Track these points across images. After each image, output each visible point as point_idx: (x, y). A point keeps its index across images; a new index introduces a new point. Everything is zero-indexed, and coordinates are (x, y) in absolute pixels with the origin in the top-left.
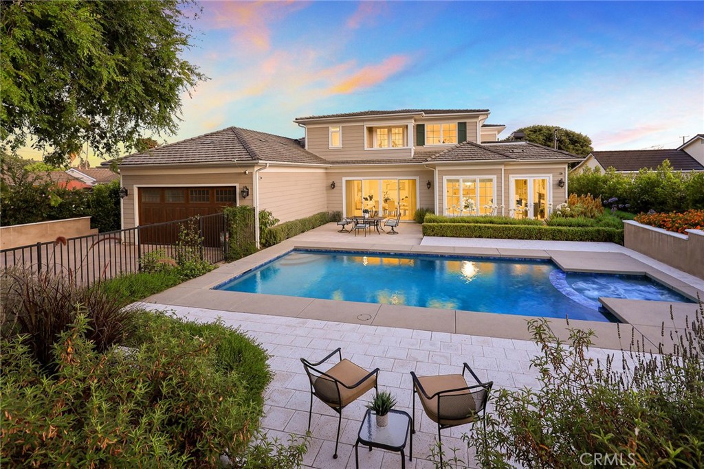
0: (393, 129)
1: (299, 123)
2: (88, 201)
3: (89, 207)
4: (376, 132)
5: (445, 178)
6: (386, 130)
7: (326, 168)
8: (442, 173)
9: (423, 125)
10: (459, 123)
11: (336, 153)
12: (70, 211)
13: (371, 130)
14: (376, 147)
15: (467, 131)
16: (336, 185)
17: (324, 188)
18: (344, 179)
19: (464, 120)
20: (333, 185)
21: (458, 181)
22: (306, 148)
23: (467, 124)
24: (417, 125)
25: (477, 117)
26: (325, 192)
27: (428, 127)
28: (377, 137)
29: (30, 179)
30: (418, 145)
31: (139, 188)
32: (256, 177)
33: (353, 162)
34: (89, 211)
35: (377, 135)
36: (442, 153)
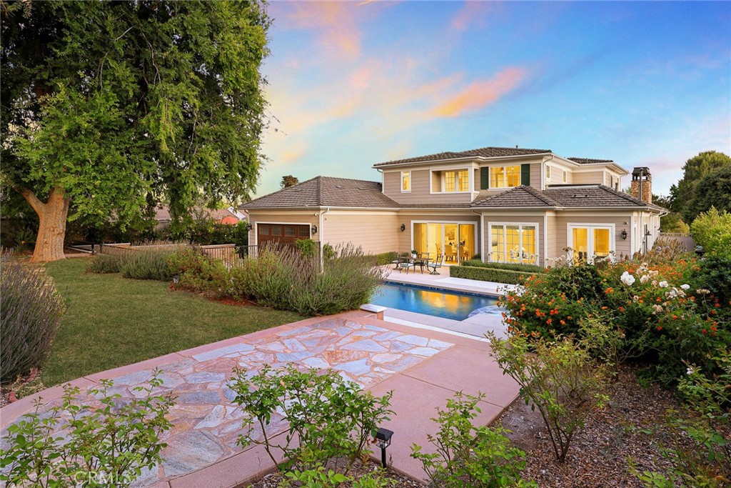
0: (459, 173)
1: (378, 168)
2: (234, 233)
3: (234, 237)
4: (445, 175)
5: (490, 224)
6: (454, 173)
7: (398, 212)
8: (488, 219)
9: (488, 168)
10: (522, 165)
11: (406, 197)
12: (224, 239)
13: (439, 174)
14: (444, 191)
15: (531, 174)
16: (406, 227)
17: (396, 230)
18: (413, 222)
19: (528, 160)
20: (403, 228)
21: (502, 227)
22: (383, 192)
23: (531, 166)
24: (482, 168)
25: (541, 158)
26: (396, 233)
27: (493, 169)
28: (445, 181)
29: (204, 216)
30: (482, 189)
31: (258, 224)
32: (322, 218)
33: (419, 206)
34: (234, 240)
35: (445, 178)
36: (488, 199)
